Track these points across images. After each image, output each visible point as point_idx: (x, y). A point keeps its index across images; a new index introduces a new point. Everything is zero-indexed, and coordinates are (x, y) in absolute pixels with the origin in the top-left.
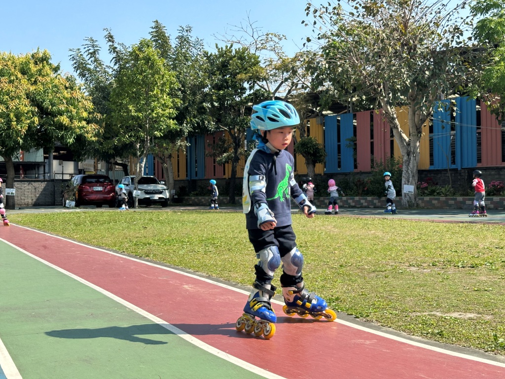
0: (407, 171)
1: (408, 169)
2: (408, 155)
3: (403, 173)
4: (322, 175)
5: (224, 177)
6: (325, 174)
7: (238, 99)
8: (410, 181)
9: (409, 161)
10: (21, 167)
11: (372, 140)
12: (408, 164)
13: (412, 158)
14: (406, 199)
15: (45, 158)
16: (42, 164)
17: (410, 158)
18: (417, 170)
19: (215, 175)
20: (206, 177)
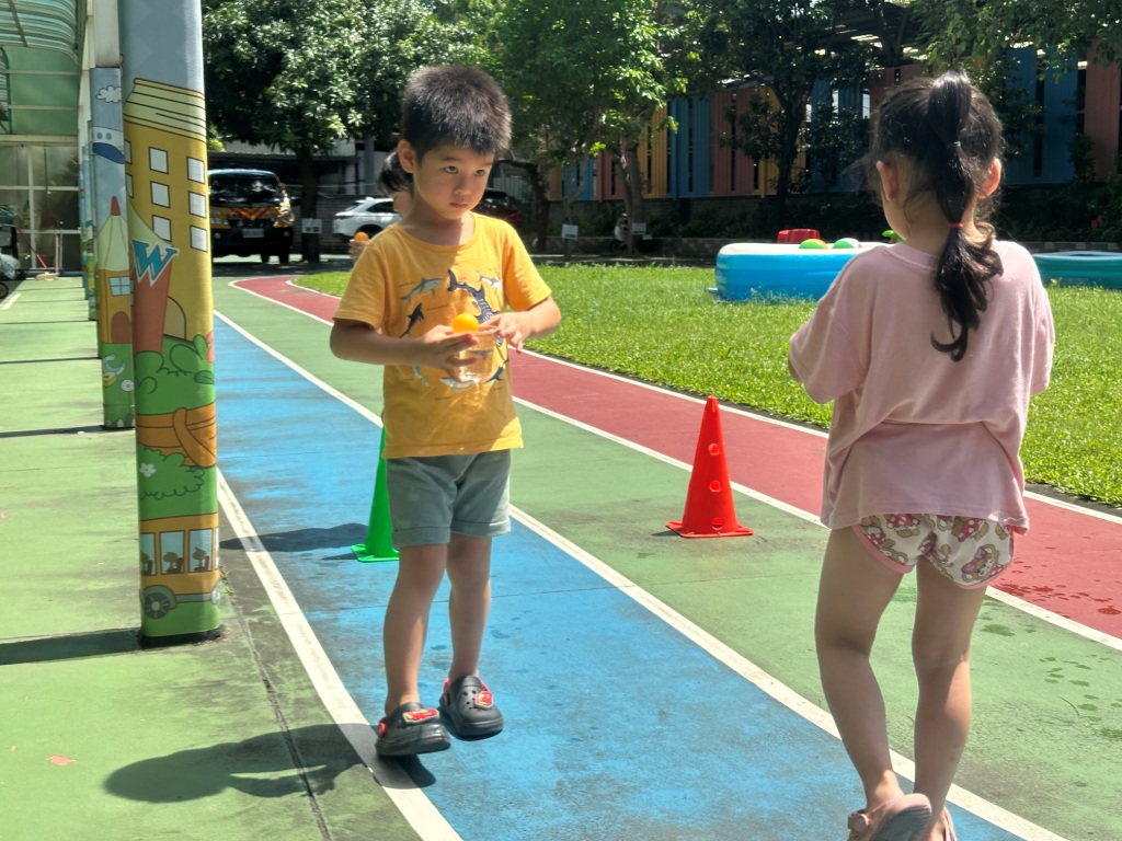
5: (756, 192)
16: (351, 161)
19: (733, 189)
20: (712, 194)
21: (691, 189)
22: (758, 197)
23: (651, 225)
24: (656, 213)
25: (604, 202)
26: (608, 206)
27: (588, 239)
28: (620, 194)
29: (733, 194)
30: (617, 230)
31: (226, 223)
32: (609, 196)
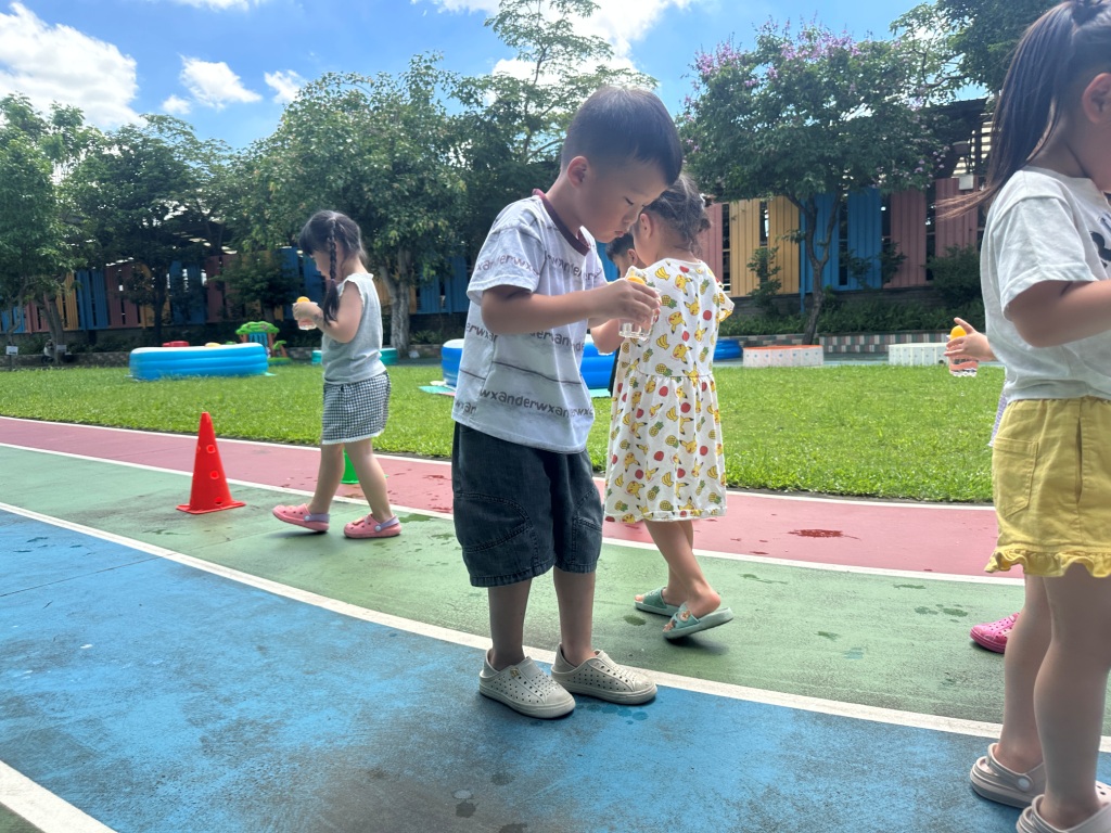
2: (398, 296)
5: (140, 325)
9: (398, 304)
20: (110, 327)
21: (95, 324)
22: (141, 328)
23: (70, 346)
24: (72, 339)
25: (34, 333)
26: (37, 336)
27: (24, 356)
28: (46, 328)
30: (45, 350)
32: (37, 330)
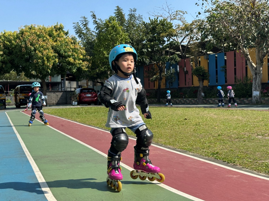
0: (255, 84)
1: (256, 82)
3: (253, 85)
4: (208, 86)
6: (209, 86)
7: (161, 47)
8: (257, 89)
10: (50, 85)
11: (235, 67)
12: (256, 80)
13: (258, 76)
14: (255, 99)
15: (62, 80)
16: (60, 83)
17: (257, 77)
18: (261, 83)
19: (149, 87)
22: (155, 89)
29: (149, 89)
31: (24, 97)
